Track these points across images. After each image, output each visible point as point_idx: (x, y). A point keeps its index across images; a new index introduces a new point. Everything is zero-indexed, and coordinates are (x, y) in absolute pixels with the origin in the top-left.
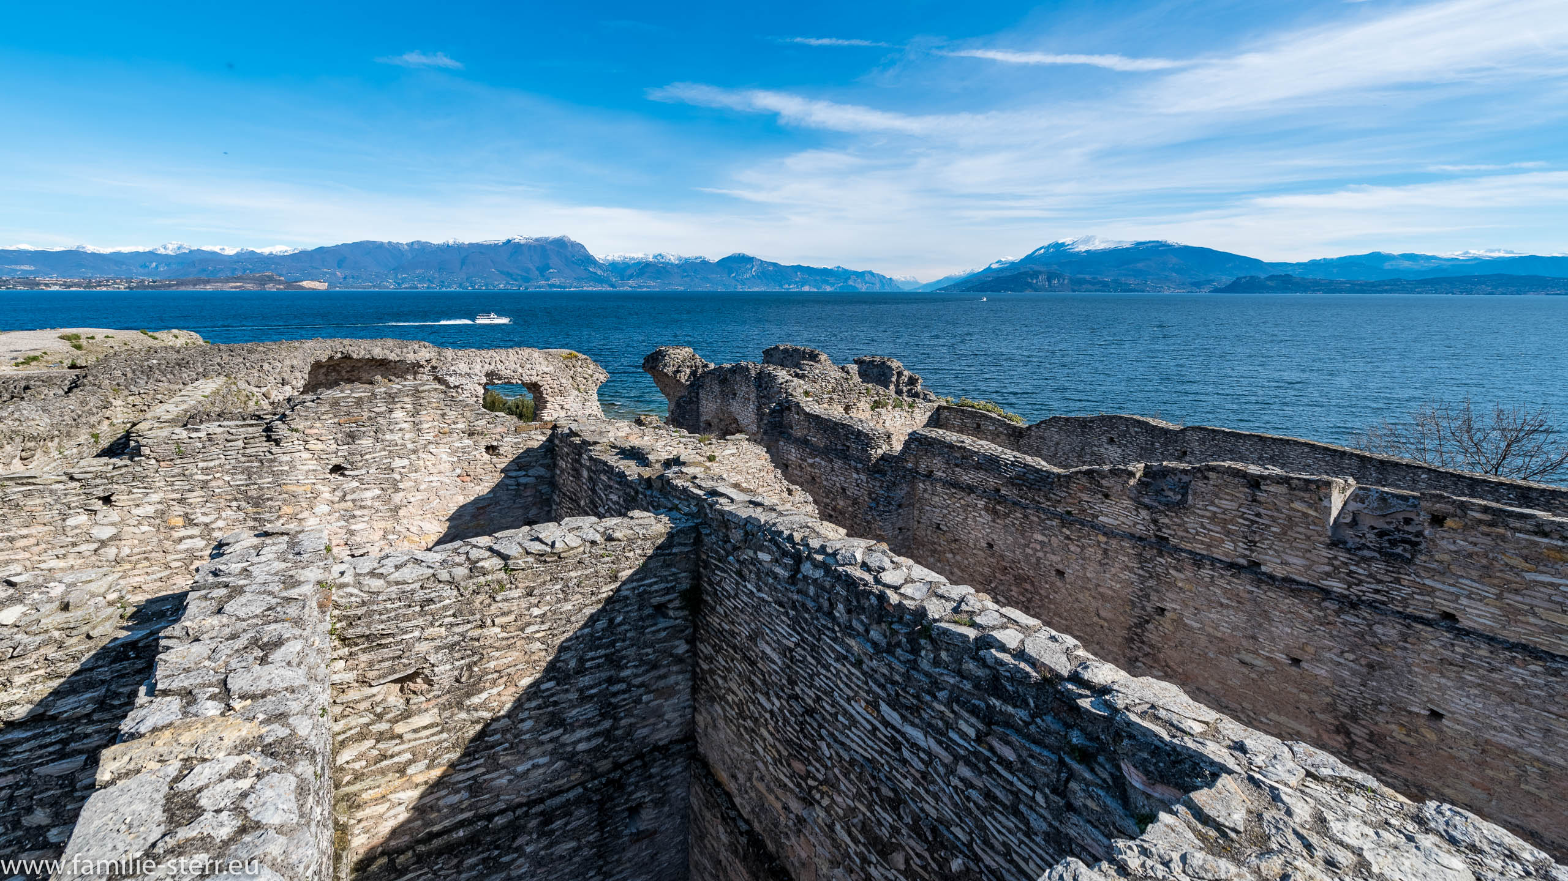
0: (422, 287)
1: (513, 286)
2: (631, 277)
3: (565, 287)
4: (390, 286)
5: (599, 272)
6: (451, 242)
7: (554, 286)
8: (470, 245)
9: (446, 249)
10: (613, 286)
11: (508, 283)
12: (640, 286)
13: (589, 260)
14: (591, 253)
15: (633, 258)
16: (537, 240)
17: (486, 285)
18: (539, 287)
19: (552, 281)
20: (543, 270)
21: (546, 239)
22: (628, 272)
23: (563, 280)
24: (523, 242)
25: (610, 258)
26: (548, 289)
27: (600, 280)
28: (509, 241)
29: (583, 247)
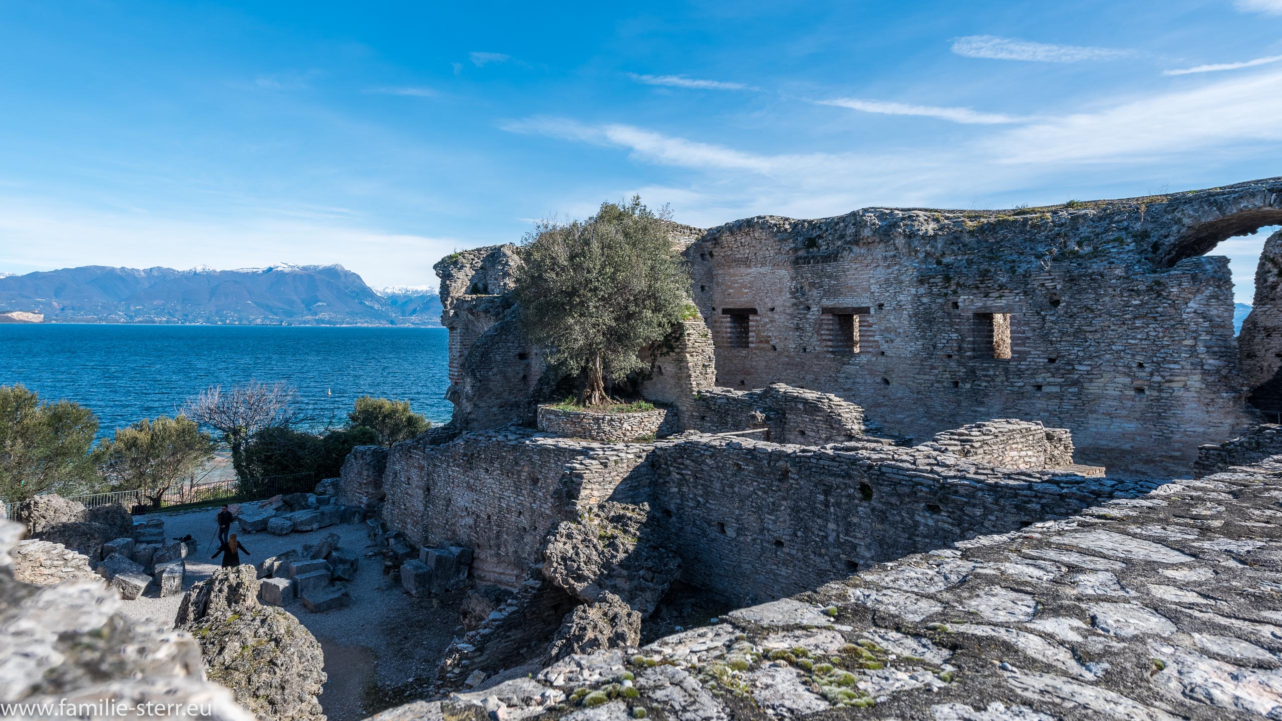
0: (161, 320)
1: (272, 321)
2: (414, 312)
3: (336, 323)
4: (120, 318)
5: (376, 306)
6: (199, 269)
7: (323, 321)
8: (223, 273)
9: (193, 276)
10: (392, 322)
11: (266, 318)
12: (424, 323)
13: (365, 292)
14: (368, 285)
15: (417, 292)
16: (304, 268)
17: (240, 319)
18: (305, 322)
19: (321, 316)
20: (309, 304)
21: (315, 268)
22: (412, 307)
23: (333, 315)
24: (287, 270)
25: (389, 291)
26: (315, 325)
27: (377, 315)
28: (270, 269)
29: (358, 277)
